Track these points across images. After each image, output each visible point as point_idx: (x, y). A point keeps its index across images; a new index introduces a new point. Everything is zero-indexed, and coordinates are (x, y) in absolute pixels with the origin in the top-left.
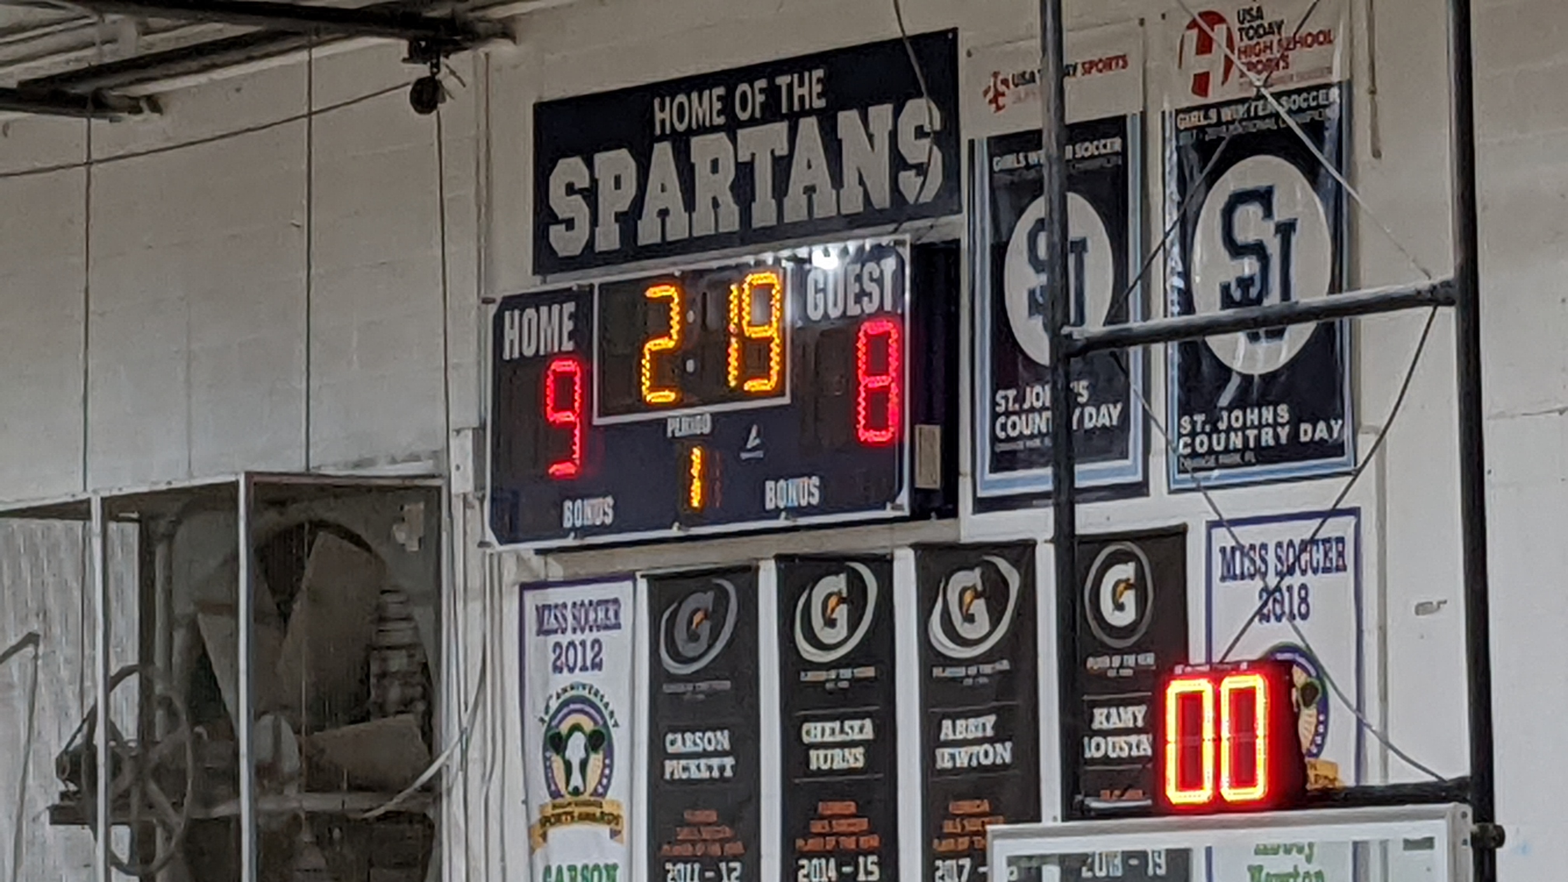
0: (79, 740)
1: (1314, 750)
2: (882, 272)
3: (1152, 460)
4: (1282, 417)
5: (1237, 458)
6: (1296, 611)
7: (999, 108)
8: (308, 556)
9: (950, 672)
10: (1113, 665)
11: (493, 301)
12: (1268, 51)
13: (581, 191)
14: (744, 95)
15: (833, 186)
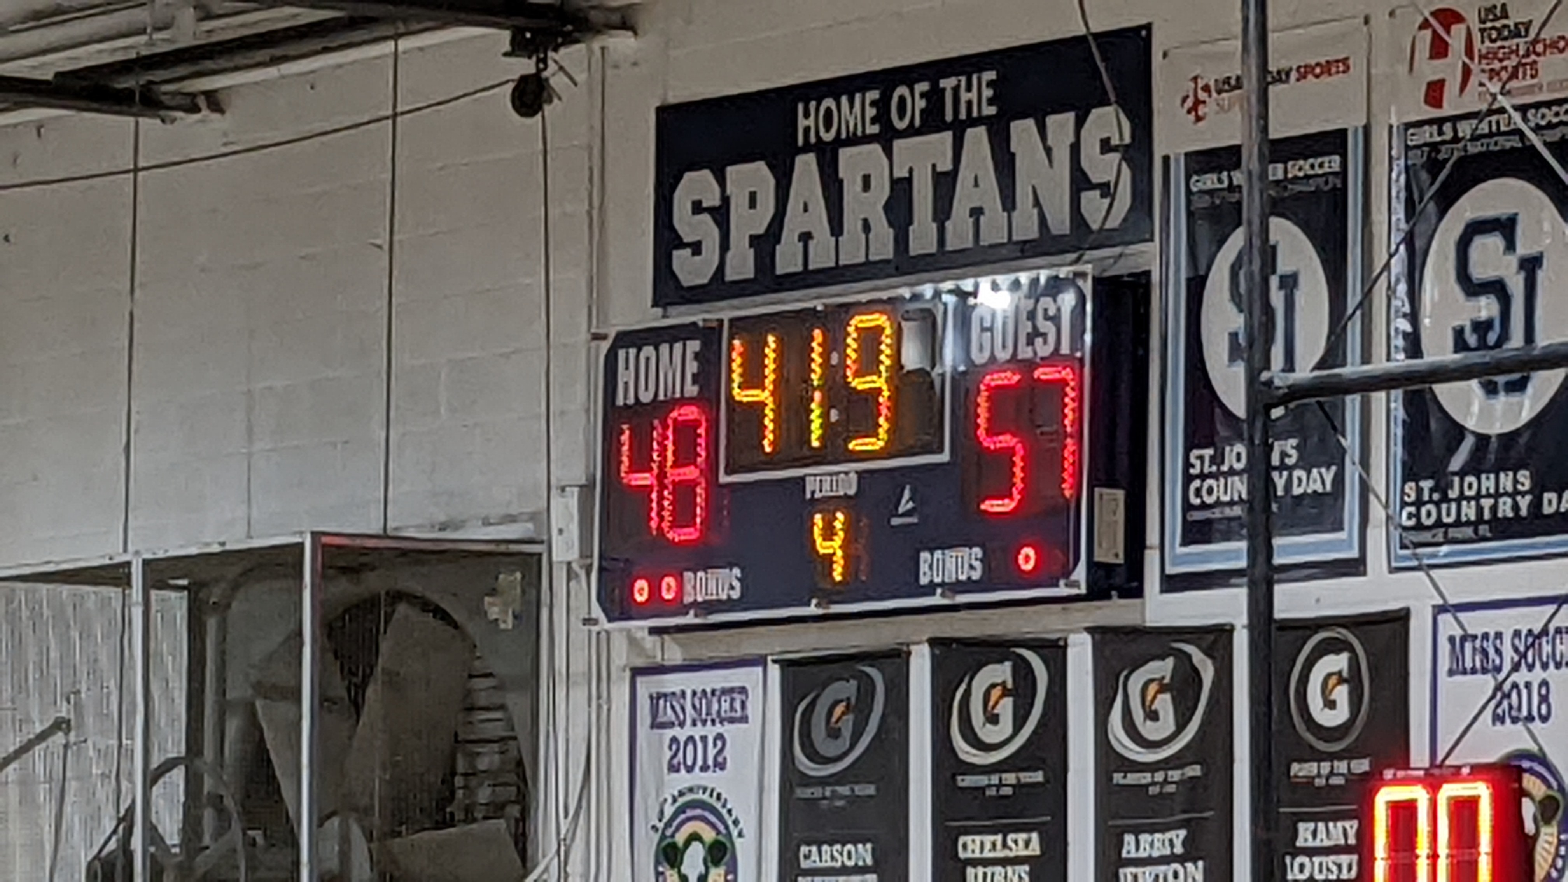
0: (112, 845)
1: (1554, 874)
2: (1059, 310)
3: (1370, 532)
4: (1523, 485)
5: (1469, 532)
6: (1535, 712)
7: (1199, 119)
8: (385, 632)
9: (1133, 778)
10: (1322, 772)
11: (604, 337)
12: (1513, 56)
13: (711, 210)
14: (902, 100)
15: (1004, 209)
